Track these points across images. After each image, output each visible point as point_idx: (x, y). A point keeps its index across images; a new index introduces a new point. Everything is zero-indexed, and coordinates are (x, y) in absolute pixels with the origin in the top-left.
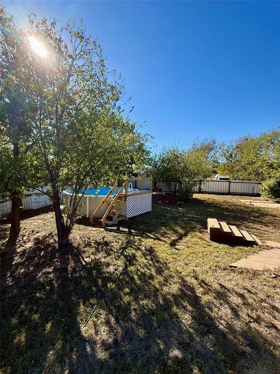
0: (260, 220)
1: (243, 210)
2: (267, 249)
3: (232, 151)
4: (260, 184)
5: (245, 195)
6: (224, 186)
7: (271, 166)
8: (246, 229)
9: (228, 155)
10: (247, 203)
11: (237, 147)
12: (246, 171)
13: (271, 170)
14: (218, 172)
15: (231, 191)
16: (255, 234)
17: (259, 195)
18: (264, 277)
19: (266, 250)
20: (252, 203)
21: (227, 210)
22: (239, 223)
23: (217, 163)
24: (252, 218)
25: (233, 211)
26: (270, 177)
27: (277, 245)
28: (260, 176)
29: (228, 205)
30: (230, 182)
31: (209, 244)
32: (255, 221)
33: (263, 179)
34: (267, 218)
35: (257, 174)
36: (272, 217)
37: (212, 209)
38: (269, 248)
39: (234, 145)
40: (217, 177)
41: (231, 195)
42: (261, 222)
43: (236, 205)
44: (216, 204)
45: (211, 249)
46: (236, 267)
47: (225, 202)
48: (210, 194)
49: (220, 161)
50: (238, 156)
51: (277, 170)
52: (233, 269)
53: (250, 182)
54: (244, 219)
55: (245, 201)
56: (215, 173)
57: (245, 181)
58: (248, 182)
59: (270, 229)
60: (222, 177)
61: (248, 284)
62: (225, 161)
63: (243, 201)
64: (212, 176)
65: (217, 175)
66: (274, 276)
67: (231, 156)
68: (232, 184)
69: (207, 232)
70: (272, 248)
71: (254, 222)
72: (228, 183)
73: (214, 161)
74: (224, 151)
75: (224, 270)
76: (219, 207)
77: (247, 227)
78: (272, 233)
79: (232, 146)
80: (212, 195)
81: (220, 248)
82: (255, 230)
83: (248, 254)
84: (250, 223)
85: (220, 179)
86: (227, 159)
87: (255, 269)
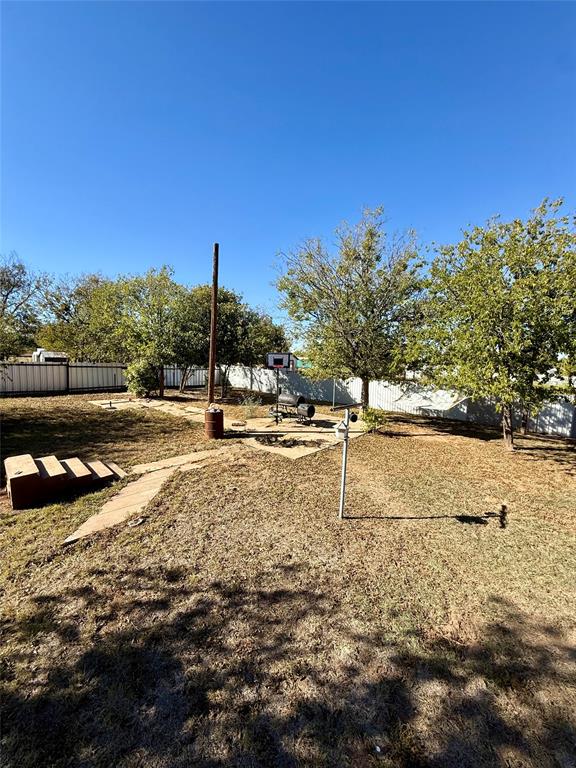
0: (125, 433)
1: (96, 421)
2: (134, 481)
3: (68, 299)
4: (126, 368)
5: (101, 392)
6: (55, 376)
7: (138, 337)
8: (101, 457)
9: (58, 306)
10: (104, 407)
11: (79, 293)
12: (99, 343)
13: (139, 344)
14: (40, 342)
15: (73, 384)
16: (117, 460)
17: (124, 389)
18: (127, 530)
19: (132, 483)
20: (113, 405)
21: (63, 427)
22: (88, 448)
23: (34, 322)
24: (113, 432)
25: (76, 427)
26: (139, 356)
27: (147, 468)
28: (123, 356)
29: (66, 417)
30: (68, 366)
31: (11, 520)
32: (117, 437)
33: (129, 360)
34: (137, 427)
35: (120, 350)
36: (143, 425)
37: (22, 433)
38: (136, 477)
39: (72, 287)
40: (39, 354)
41: (71, 393)
42: (127, 436)
43: (82, 414)
44: (36, 419)
45: (15, 530)
46: (77, 540)
47: (57, 410)
48: (17, 397)
49: (40, 317)
50: (81, 312)
51: (147, 344)
52: (69, 548)
53: (109, 365)
54: (96, 438)
55: (101, 403)
56: (33, 345)
57: (99, 364)
58: (104, 364)
59: (140, 445)
60: (52, 355)
61: (98, 562)
62: (53, 319)
63: (96, 403)
64: (24, 352)
65: (39, 350)
66: (141, 520)
67: (67, 309)
68: (72, 371)
69: (5, 494)
70: (141, 475)
71: (114, 440)
72: (63, 368)
73: (25, 317)
74: (49, 297)
75: (49, 560)
76: (43, 424)
77: (101, 453)
78: (143, 451)
79: (68, 289)
80: (24, 400)
81: (41, 517)
82: (116, 454)
83: (100, 503)
84: (107, 443)
85: (47, 359)
86: (59, 316)
87: (111, 525)
